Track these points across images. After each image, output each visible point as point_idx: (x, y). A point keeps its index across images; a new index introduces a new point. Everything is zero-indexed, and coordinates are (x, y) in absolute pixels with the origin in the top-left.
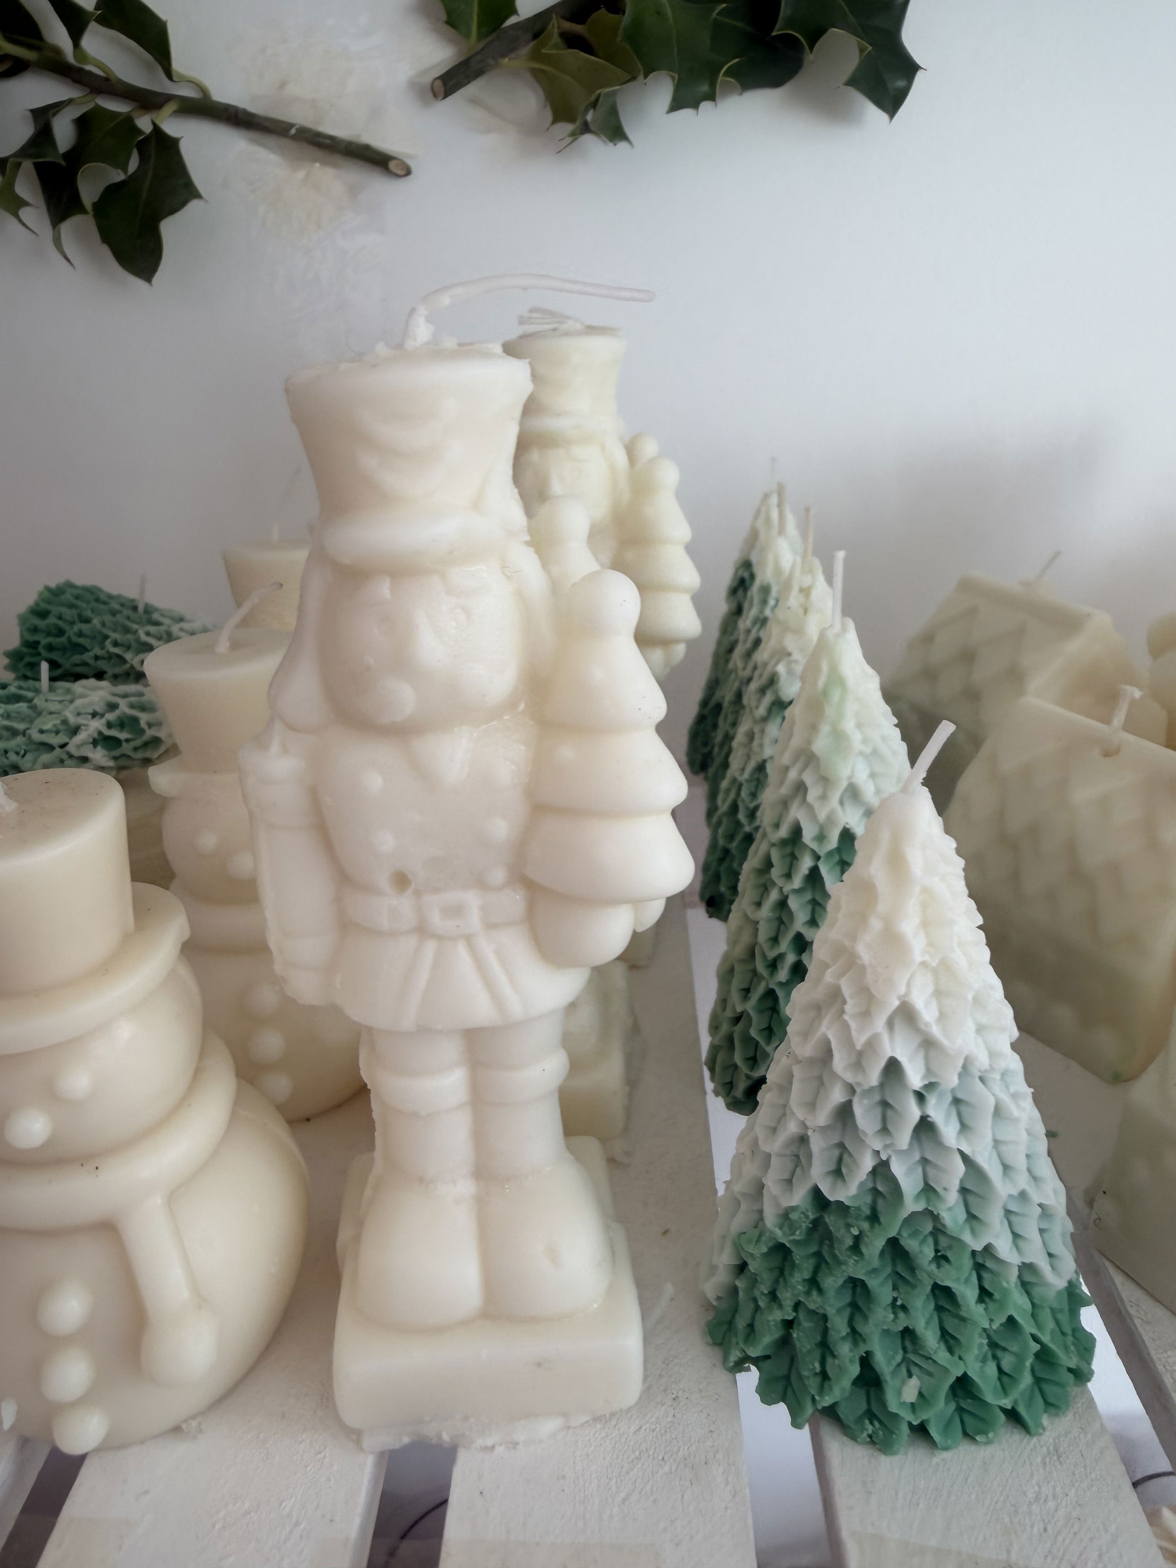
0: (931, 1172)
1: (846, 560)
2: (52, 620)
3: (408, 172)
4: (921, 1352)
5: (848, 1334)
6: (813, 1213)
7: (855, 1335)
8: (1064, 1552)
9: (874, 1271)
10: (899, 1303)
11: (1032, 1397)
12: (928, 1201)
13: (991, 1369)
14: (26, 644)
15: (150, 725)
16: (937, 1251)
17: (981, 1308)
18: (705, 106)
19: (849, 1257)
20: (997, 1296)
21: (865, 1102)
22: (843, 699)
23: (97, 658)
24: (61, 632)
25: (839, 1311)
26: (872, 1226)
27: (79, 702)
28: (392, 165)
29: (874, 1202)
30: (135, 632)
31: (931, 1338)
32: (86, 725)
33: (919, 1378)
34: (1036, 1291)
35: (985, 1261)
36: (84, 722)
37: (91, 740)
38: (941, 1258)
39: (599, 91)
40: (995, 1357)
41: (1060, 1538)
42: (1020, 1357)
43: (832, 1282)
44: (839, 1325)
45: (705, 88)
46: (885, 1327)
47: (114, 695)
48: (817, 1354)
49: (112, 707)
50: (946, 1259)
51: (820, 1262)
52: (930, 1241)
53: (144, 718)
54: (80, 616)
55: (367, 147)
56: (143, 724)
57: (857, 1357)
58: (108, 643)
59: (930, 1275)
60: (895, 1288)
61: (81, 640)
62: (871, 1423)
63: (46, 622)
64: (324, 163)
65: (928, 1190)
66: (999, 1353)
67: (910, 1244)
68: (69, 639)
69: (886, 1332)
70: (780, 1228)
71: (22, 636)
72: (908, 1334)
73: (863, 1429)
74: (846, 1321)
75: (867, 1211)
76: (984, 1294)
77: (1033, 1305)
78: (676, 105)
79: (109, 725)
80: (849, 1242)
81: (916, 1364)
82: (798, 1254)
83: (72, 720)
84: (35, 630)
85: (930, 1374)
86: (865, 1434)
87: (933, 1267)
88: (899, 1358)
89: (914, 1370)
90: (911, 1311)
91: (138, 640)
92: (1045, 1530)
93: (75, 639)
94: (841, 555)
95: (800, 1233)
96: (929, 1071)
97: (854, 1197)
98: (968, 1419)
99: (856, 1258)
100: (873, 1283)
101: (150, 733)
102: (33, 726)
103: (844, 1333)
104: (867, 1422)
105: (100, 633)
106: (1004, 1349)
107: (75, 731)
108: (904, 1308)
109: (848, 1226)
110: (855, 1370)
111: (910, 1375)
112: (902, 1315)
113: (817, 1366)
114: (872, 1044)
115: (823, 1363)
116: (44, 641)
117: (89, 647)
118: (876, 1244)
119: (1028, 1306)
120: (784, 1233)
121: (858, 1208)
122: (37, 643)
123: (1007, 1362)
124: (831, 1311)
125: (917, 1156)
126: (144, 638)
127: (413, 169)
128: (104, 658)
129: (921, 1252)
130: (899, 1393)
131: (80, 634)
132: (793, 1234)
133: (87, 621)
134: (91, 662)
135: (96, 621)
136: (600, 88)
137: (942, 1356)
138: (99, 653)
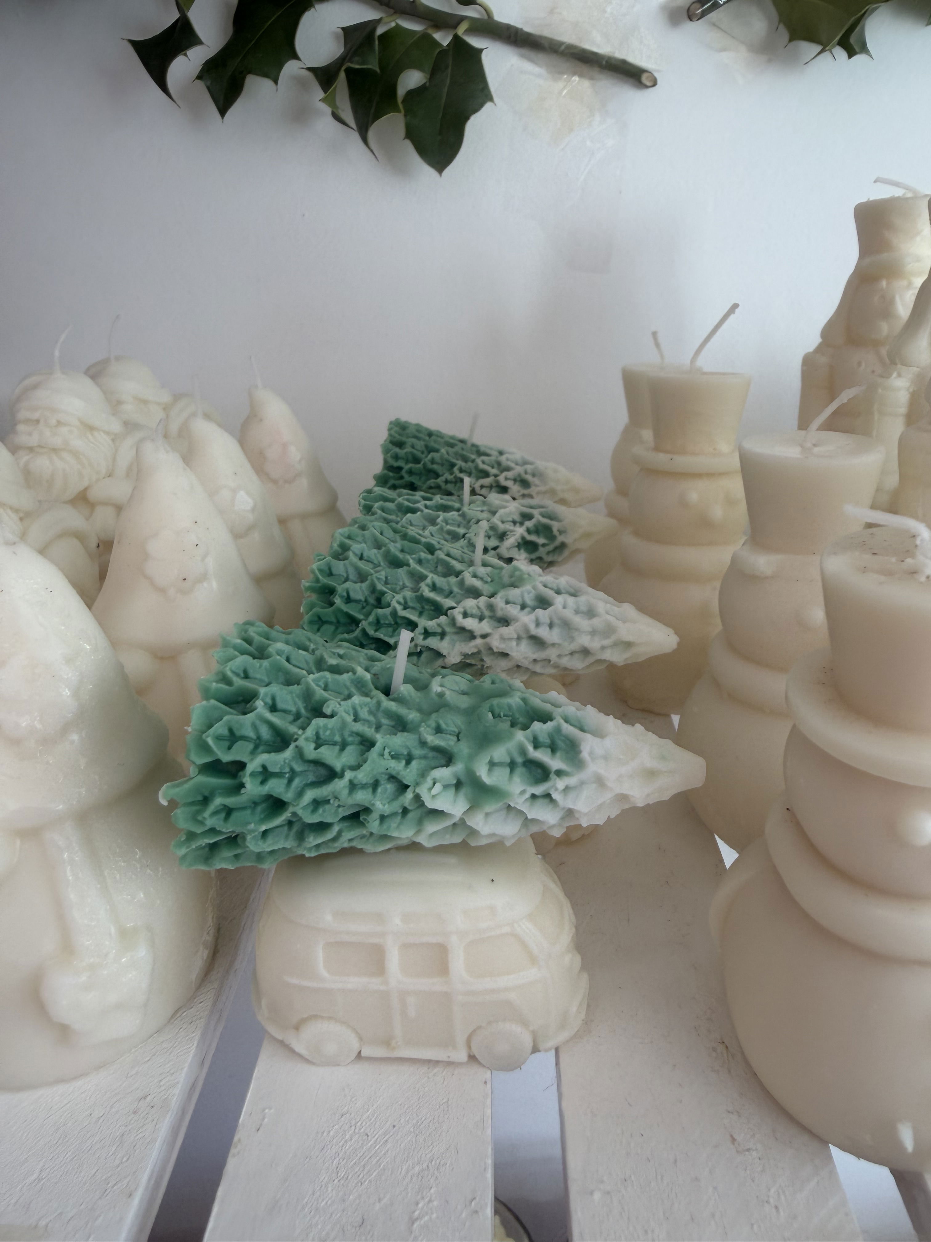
2: (408, 449)
3: (655, 84)
14: (389, 467)
23: (447, 482)
24: (417, 460)
27: (501, 512)
28: (643, 78)
30: (473, 461)
32: (512, 531)
36: (512, 528)
37: (516, 544)
47: (523, 506)
49: (527, 517)
53: (555, 526)
54: (426, 446)
55: (624, 62)
56: (555, 530)
58: (456, 469)
61: (435, 467)
63: (405, 451)
64: (581, 76)
68: (424, 465)
71: (385, 461)
79: (529, 531)
83: (502, 527)
84: (396, 457)
91: (476, 468)
93: (430, 466)
101: (560, 539)
105: (447, 461)
107: (502, 536)
116: (407, 467)
117: (441, 473)
122: (400, 469)
126: (482, 466)
127: (660, 81)
128: (451, 482)
131: (433, 461)
133: (437, 451)
134: (443, 485)
135: (443, 451)
138: (450, 477)
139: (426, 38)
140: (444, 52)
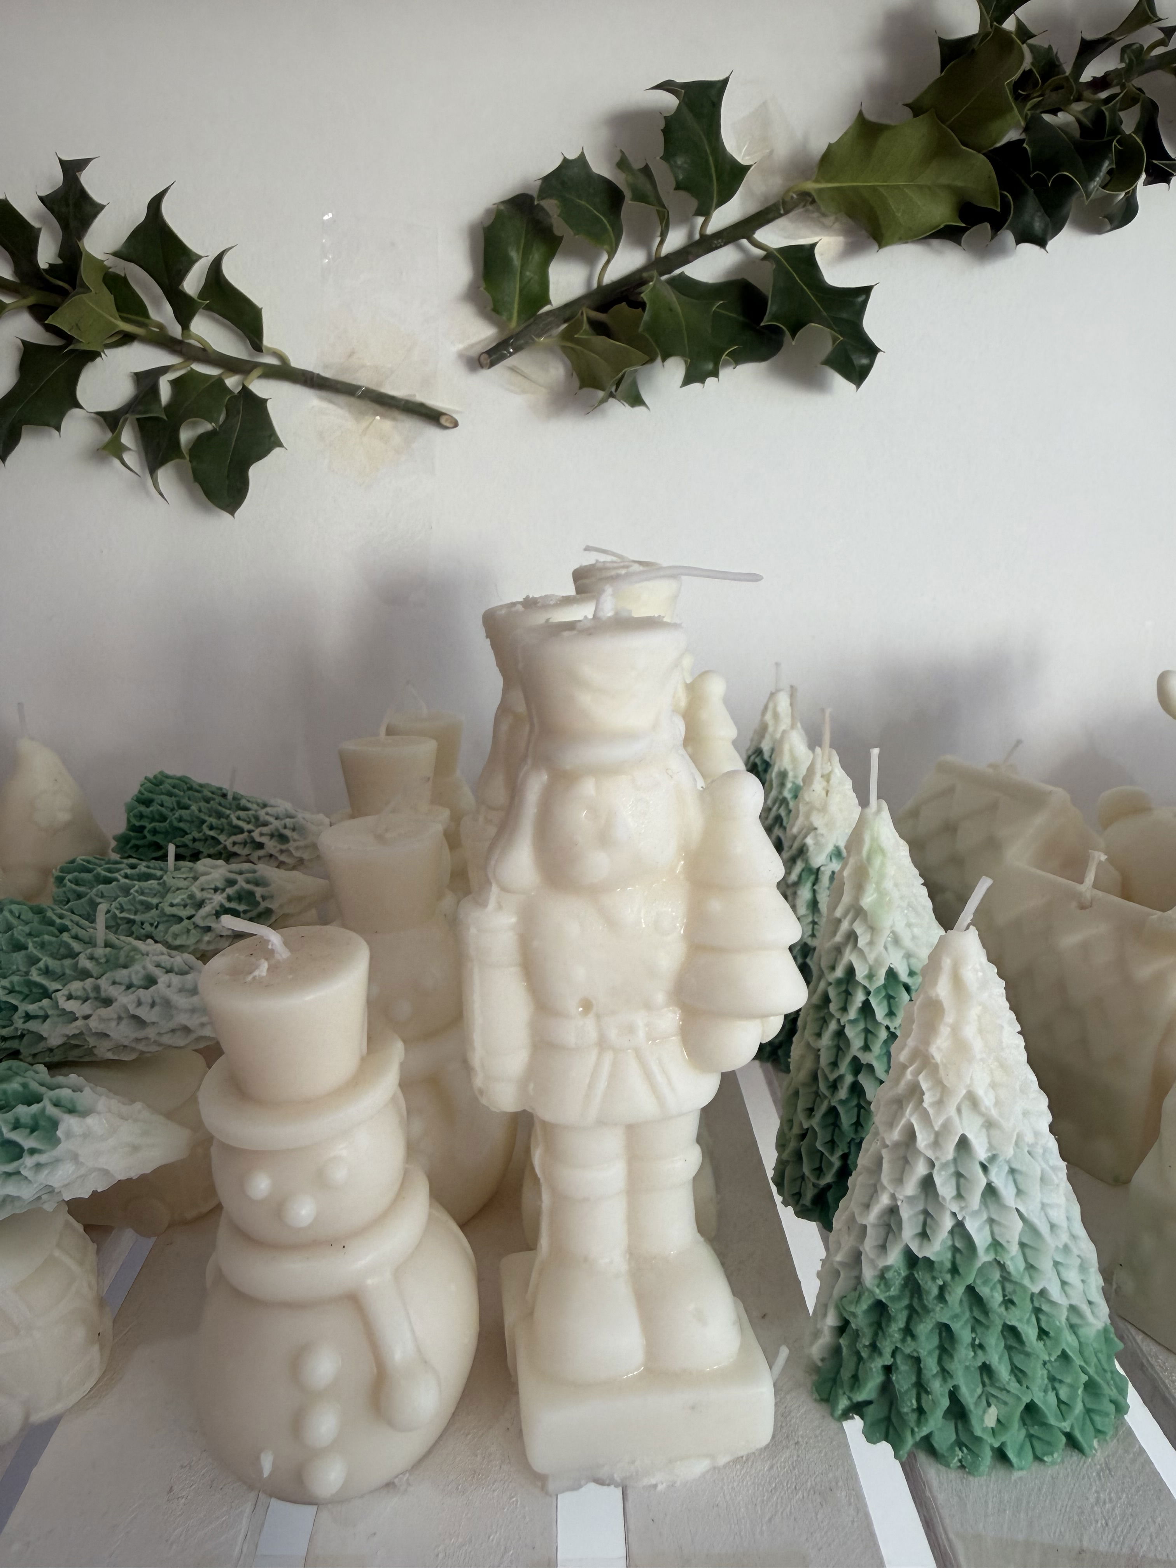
0: (996, 1229)
1: (880, 756)
2: (155, 807)
3: (456, 424)
4: (997, 1385)
5: (938, 1372)
6: (904, 1272)
7: (945, 1373)
8: (1124, 1539)
9: (956, 1317)
10: (977, 1342)
11: (1084, 1424)
12: (996, 1252)
13: (1052, 1398)
14: (132, 828)
15: (264, 898)
16: (1004, 1296)
17: (1041, 1344)
18: (710, 381)
19: (936, 1305)
20: (1052, 1334)
21: (943, 1173)
22: (883, 864)
23: (194, 840)
24: (163, 818)
25: (930, 1353)
26: (953, 1278)
27: (202, 879)
28: (443, 420)
29: (954, 1257)
30: (228, 817)
31: (1003, 1372)
32: (210, 899)
33: (996, 1406)
34: (1082, 1331)
35: (1040, 1305)
36: (209, 896)
37: (214, 912)
38: (1008, 1303)
39: (626, 369)
40: (1054, 1388)
41: (1119, 1529)
42: (1073, 1387)
43: (924, 1328)
44: (931, 1365)
45: (710, 366)
46: (968, 1364)
47: (231, 872)
48: (914, 1392)
49: (231, 883)
50: (1012, 1302)
51: (914, 1313)
52: (999, 1287)
53: (259, 891)
54: (178, 803)
55: (422, 405)
56: (258, 898)
57: (947, 1391)
58: (205, 827)
59: (1000, 1316)
60: (973, 1330)
61: (182, 825)
62: (961, 1449)
63: (151, 809)
64: (382, 416)
65: (996, 1245)
66: (1057, 1385)
67: (984, 1291)
68: (171, 823)
69: (967, 1368)
70: (878, 1286)
71: (129, 821)
72: (986, 1369)
73: (954, 1455)
74: (936, 1360)
75: (948, 1265)
76: (1043, 1334)
77: (1080, 1342)
78: (688, 380)
79: (229, 899)
80: (935, 1291)
81: (993, 1396)
82: (893, 1308)
83: (199, 895)
84: (141, 816)
85: (1005, 1403)
86: (956, 1459)
87: (1003, 1309)
88: (979, 1391)
89: (992, 1400)
90: (987, 1348)
91: (230, 824)
92: (1107, 1524)
93: (176, 824)
94: (875, 752)
95: (894, 1290)
96: (991, 1147)
97: (938, 1254)
98: (1036, 1444)
99: (941, 1305)
100: (955, 1326)
101: (263, 905)
102: (165, 899)
103: (935, 1372)
104: (957, 1449)
105: (198, 818)
106: (1061, 1382)
107: (200, 905)
108: (981, 1346)
109: (934, 1279)
110: (945, 1403)
111: (989, 1405)
112: (980, 1352)
113: (914, 1402)
114: (947, 1126)
115: (919, 1400)
116: (149, 826)
117: (188, 832)
118: (957, 1292)
119: (1076, 1344)
120: (881, 1290)
121: (942, 1263)
122: (144, 827)
123: (1064, 1393)
124: (923, 1353)
125: (985, 1216)
126: (235, 822)
127: (459, 422)
128: (200, 840)
129: (992, 1297)
130: (982, 1420)
131: (180, 820)
132: (889, 1290)
133: (187, 808)
134: (190, 844)
135: (194, 808)
136: (626, 367)
137: (1014, 1386)
138: (197, 835)
139: (219, 382)
140: (235, 398)
